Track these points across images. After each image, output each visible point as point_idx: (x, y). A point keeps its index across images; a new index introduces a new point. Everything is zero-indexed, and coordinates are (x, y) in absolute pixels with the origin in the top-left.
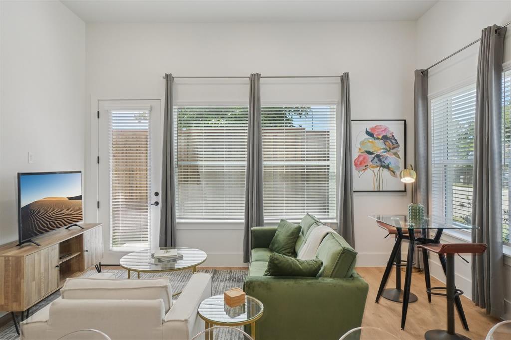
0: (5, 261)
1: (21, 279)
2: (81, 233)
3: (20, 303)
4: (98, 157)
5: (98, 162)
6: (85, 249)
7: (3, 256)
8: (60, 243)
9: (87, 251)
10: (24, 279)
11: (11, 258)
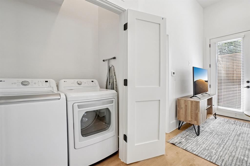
0: (191, 102)
1: (198, 112)
2: (211, 97)
3: (198, 122)
4: (210, 65)
5: (210, 67)
6: (213, 105)
7: (190, 101)
8: (208, 99)
9: (214, 105)
10: (199, 111)
11: (193, 102)
